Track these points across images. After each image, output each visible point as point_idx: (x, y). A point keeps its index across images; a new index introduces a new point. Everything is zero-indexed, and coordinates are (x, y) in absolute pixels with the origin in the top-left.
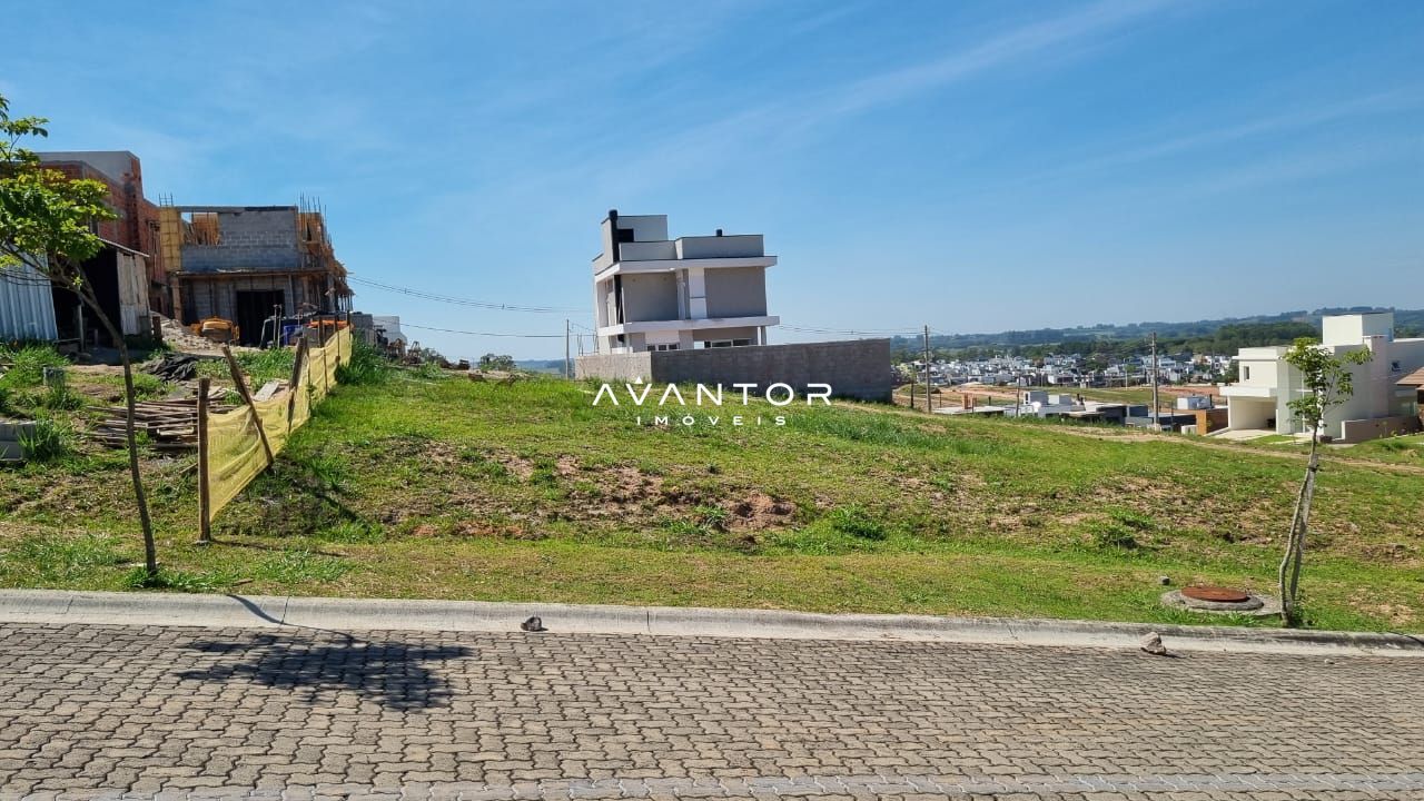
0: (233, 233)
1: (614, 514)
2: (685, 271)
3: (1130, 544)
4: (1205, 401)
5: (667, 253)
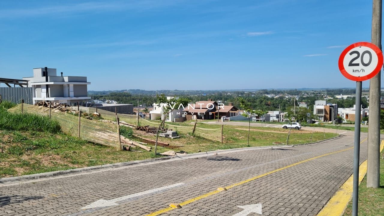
2: (68, 85)
5: (61, 80)
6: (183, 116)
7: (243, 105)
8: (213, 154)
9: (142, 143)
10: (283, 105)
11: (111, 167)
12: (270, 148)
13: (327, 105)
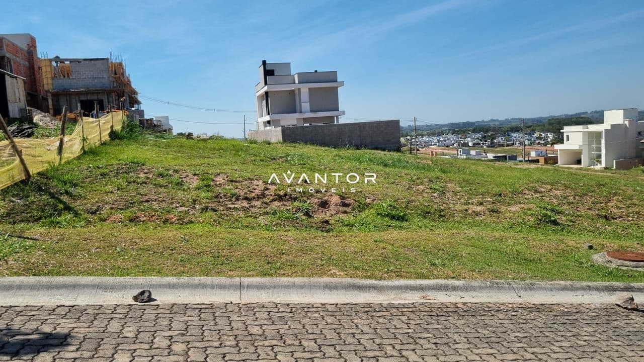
0: (78, 72)
1: (243, 207)
2: (299, 89)
3: (555, 223)
4: (544, 153)
5: (290, 81)
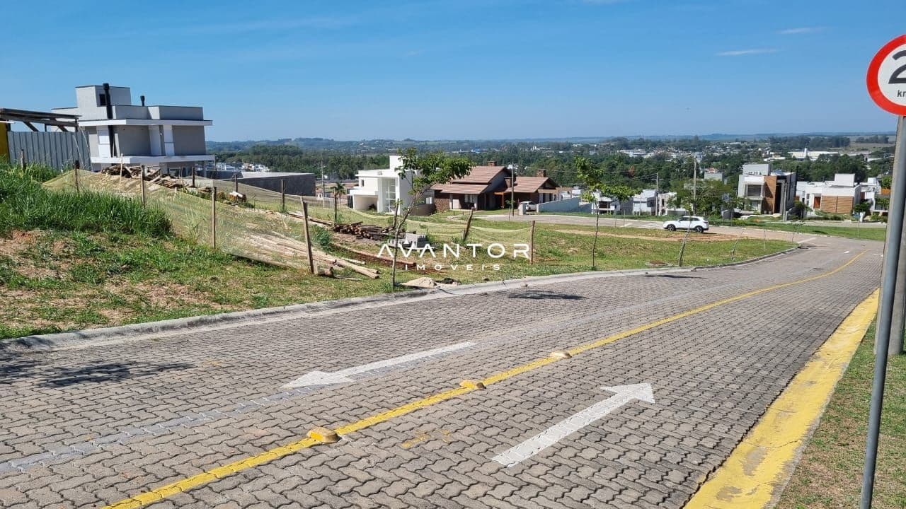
2: (160, 127)
5: (143, 114)
6: (427, 203)
7: (584, 173)
8: (518, 286)
9: (354, 261)
10: (664, 175)
11: (303, 310)
12: (643, 273)
13: (772, 174)
